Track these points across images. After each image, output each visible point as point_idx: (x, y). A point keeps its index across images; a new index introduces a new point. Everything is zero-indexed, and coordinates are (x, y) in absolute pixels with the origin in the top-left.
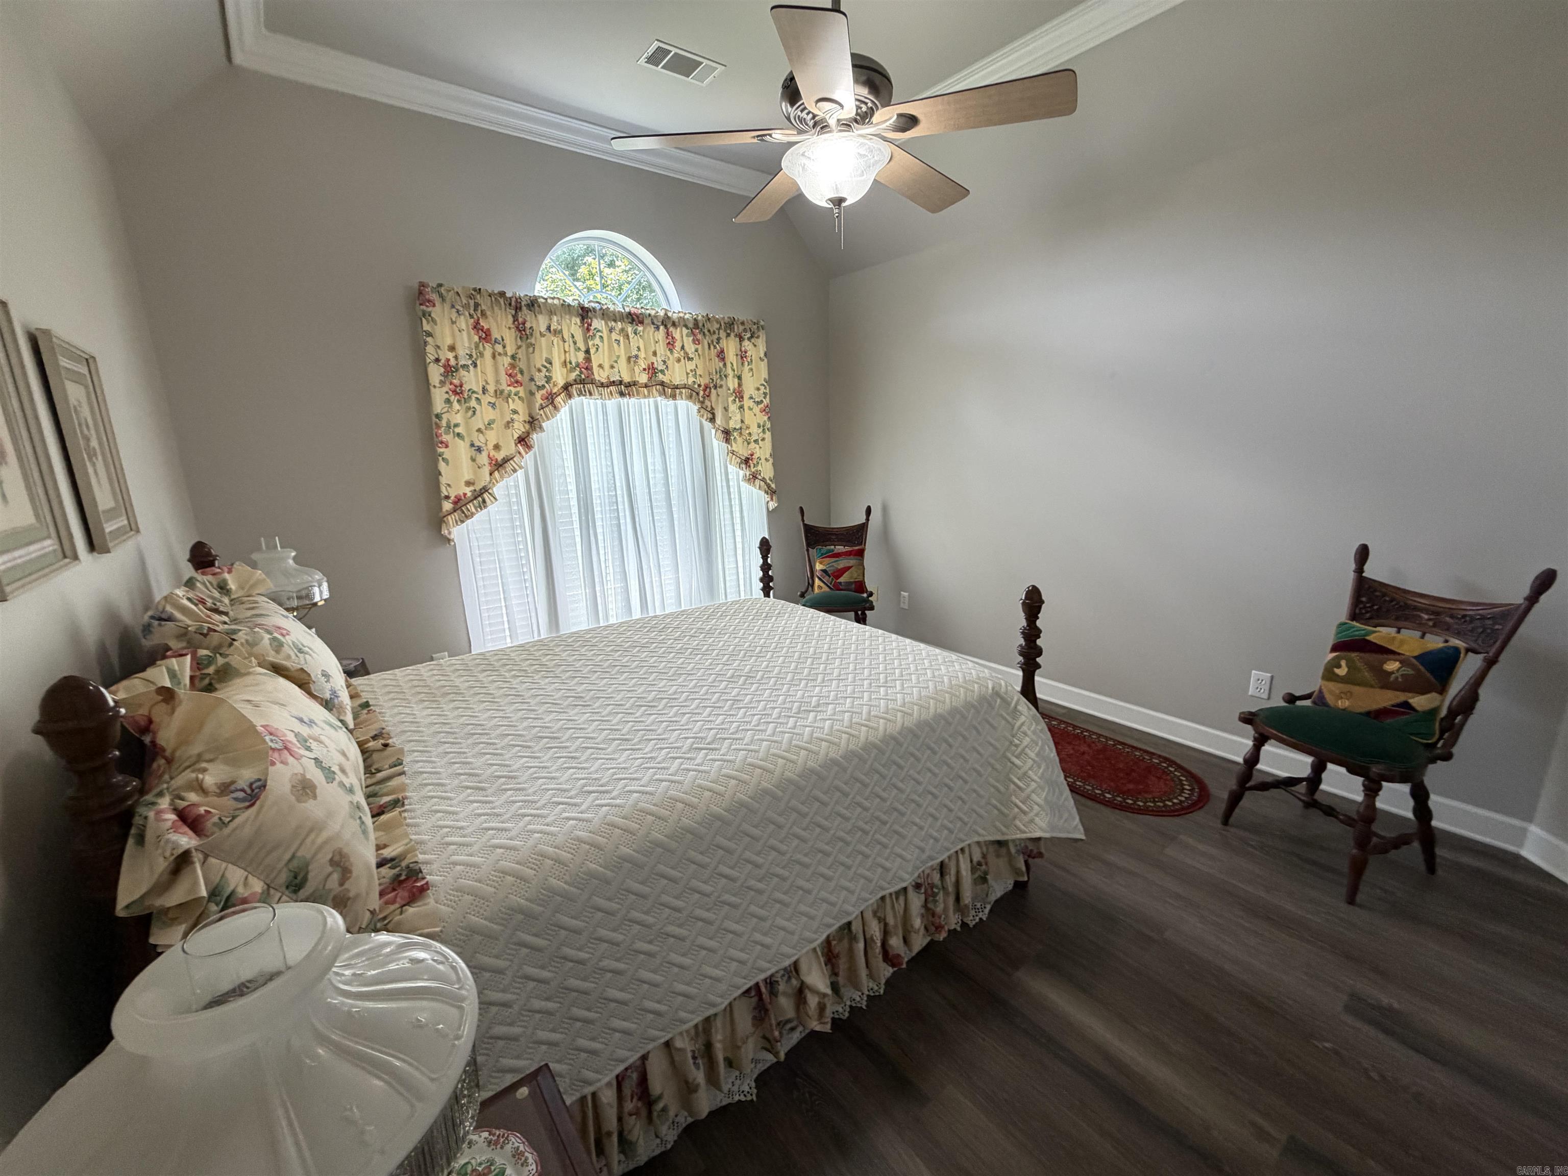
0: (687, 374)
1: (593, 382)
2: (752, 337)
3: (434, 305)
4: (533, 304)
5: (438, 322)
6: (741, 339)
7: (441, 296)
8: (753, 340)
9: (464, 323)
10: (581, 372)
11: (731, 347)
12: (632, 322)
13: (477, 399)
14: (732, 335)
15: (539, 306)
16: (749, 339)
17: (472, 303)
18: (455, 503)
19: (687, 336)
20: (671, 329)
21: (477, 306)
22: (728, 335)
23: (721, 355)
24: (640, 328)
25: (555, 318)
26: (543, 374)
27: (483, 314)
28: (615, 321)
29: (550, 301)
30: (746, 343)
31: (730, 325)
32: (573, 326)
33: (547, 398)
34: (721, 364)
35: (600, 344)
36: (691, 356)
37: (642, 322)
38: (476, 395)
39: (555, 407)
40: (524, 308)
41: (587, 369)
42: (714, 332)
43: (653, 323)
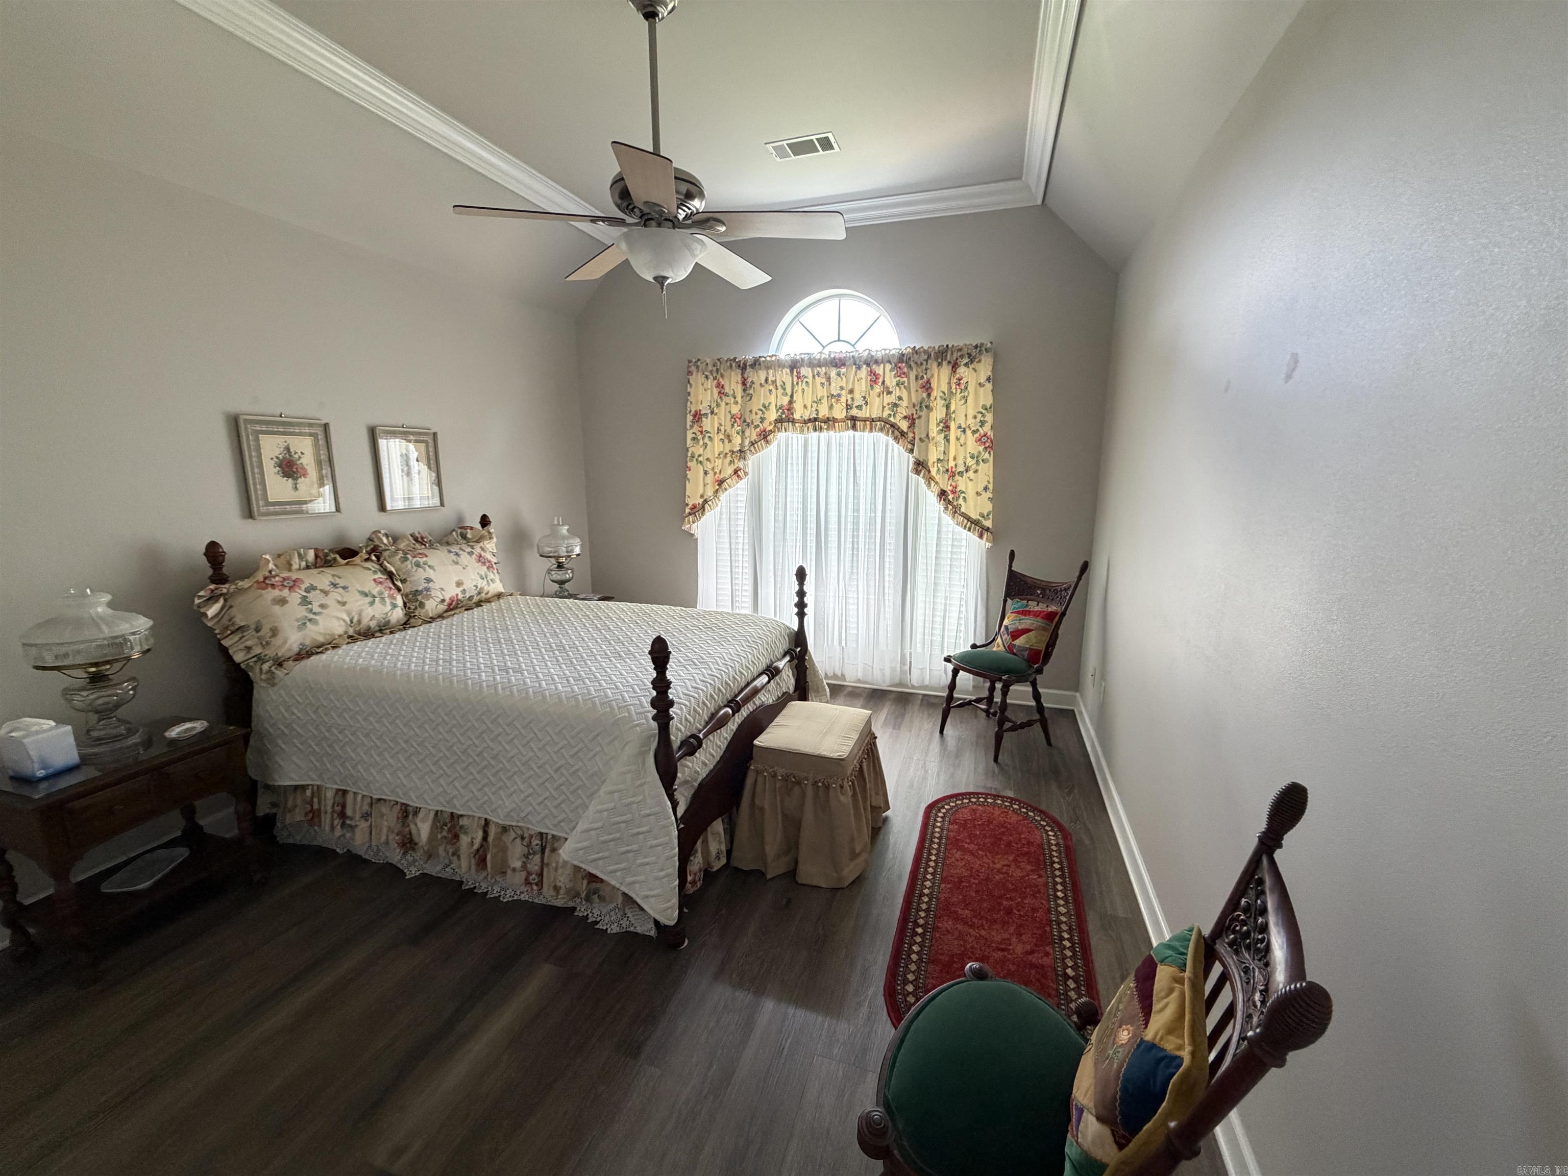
0: (884, 407)
1: (793, 421)
2: (972, 362)
3: (692, 374)
4: (756, 364)
5: (693, 386)
6: (955, 366)
7: (698, 367)
8: (971, 366)
9: (710, 383)
10: (783, 413)
11: (941, 378)
12: (836, 366)
13: (709, 437)
14: (945, 363)
15: (760, 364)
16: (966, 365)
17: (715, 369)
18: (692, 509)
19: (891, 371)
20: (874, 366)
21: (717, 370)
22: (940, 364)
23: (927, 387)
24: (843, 370)
25: (771, 372)
26: (758, 416)
27: (722, 376)
28: (820, 366)
29: (768, 359)
30: (962, 370)
31: (941, 355)
32: (784, 376)
33: (760, 435)
34: (925, 395)
35: (806, 388)
36: (891, 390)
37: (844, 365)
38: (708, 435)
39: (767, 441)
40: (748, 367)
41: (788, 410)
42: (922, 364)
43: (855, 364)
